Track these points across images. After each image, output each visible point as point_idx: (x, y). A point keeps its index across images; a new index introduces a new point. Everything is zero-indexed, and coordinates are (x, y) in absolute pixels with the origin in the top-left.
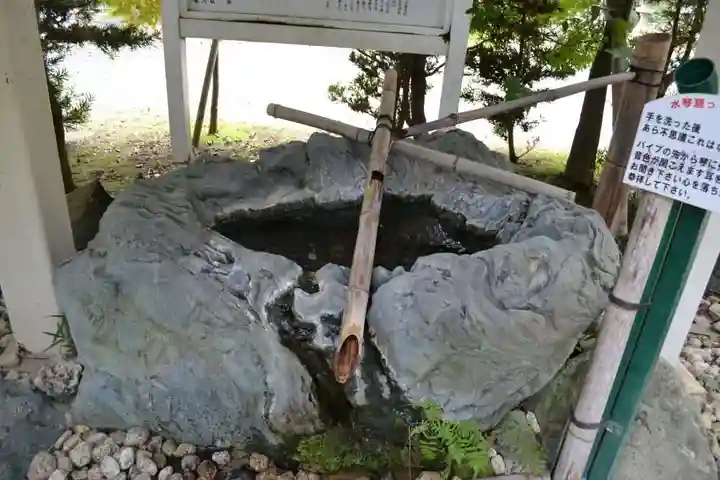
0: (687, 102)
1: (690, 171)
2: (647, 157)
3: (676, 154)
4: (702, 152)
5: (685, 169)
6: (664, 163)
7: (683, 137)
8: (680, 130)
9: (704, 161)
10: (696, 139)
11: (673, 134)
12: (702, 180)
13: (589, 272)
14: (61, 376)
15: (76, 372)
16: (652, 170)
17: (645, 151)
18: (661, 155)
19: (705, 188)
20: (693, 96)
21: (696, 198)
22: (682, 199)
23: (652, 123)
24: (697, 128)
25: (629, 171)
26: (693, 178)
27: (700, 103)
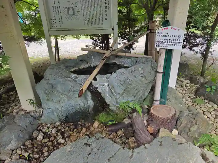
0: (165, 29)
1: (168, 42)
2: (159, 41)
3: (164, 39)
4: (169, 38)
5: (167, 42)
6: (162, 42)
7: (165, 36)
8: (164, 35)
9: (170, 40)
10: (168, 36)
11: (163, 35)
12: (170, 43)
13: (151, 69)
14: (38, 112)
15: (42, 110)
16: (160, 44)
17: (158, 40)
18: (161, 40)
19: (171, 45)
20: (166, 27)
21: (169, 47)
22: (167, 48)
23: (159, 35)
24: (167, 33)
25: (156, 45)
26: (168, 43)
27: (167, 28)
